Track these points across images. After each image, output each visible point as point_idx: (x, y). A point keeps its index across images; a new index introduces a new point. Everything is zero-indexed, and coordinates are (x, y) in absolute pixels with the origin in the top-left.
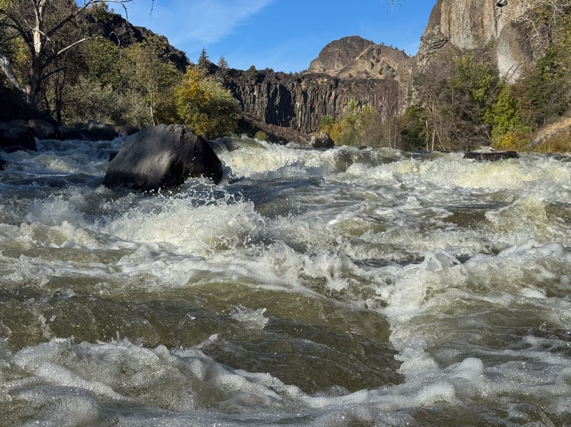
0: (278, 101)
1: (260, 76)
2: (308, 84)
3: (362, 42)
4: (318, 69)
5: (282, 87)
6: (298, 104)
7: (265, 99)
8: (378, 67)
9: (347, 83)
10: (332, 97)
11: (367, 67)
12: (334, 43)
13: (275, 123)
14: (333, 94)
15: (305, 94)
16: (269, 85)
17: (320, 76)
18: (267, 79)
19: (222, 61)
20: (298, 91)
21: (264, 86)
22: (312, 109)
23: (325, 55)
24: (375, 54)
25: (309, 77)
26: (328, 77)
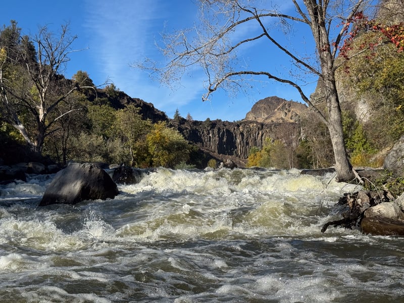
0: (225, 139)
1: (213, 124)
2: (244, 127)
3: (278, 100)
4: (251, 118)
5: (228, 131)
6: (238, 141)
7: (217, 139)
8: (290, 115)
9: (269, 126)
10: (260, 135)
11: (283, 115)
12: (261, 101)
13: (224, 153)
14: (260, 133)
15: (242, 134)
16: (219, 129)
17: (251, 122)
18: (218, 126)
19: (189, 116)
20: (238, 133)
21: (216, 130)
22: (247, 144)
23: (255, 109)
24: (287, 107)
25: (245, 123)
26: (257, 122)
